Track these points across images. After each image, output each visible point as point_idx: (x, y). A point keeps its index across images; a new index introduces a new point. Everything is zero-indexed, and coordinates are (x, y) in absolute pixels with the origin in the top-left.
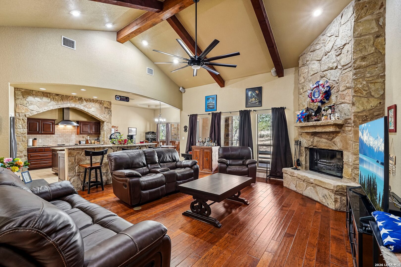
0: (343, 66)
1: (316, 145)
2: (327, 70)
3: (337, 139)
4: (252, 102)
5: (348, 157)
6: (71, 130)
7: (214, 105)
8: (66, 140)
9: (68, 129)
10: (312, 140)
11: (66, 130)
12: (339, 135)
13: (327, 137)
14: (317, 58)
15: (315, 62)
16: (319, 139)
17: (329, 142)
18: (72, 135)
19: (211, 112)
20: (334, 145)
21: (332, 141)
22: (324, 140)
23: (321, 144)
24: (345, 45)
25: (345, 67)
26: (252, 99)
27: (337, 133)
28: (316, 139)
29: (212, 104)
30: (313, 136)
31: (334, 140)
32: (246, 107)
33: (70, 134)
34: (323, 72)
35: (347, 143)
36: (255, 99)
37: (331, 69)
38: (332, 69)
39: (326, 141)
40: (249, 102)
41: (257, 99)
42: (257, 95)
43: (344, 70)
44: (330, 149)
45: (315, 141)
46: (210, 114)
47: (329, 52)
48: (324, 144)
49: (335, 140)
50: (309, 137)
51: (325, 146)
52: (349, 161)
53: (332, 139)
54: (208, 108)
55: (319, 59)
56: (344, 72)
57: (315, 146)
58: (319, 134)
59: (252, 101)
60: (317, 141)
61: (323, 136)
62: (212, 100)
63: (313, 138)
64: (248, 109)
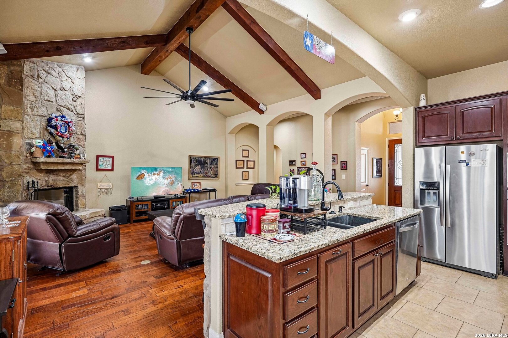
0: (78, 114)
1: (52, 184)
2: (64, 107)
3: (74, 176)
5: (82, 190)
10: (46, 179)
12: (76, 172)
13: (64, 174)
14: (53, 85)
15: (51, 88)
16: (56, 177)
17: (67, 179)
20: (71, 182)
21: (69, 178)
22: (62, 178)
23: (58, 183)
24: (80, 97)
25: (80, 116)
27: (74, 171)
28: (52, 177)
30: (48, 174)
31: (70, 177)
34: (59, 105)
35: (82, 179)
37: (67, 108)
38: (69, 109)
39: (64, 178)
43: (78, 117)
44: (68, 186)
45: (51, 179)
47: (66, 91)
48: (61, 182)
49: (72, 176)
50: (42, 176)
51: (63, 184)
52: (83, 193)
53: (69, 177)
55: (55, 88)
56: (78, 119)
57: (51, 186)
58: (56, 172)
60: (53, 180)
61: (61, 174)
63: (48, 177)
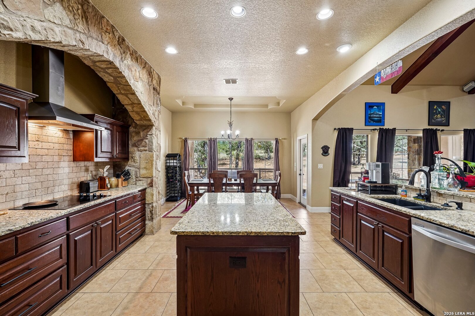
4: (437, 120)
6: (57, 146)
7: (381, 117)
8: (45, 185)
9: (50, 139)
11: (45, 145)
18: (62, 164)
19: (378, 128)
26: (437, 115)
29: (377, 116)
32: (429, 125)
33: (56, 158)
36: (441, 116)
40: (434, 119)
41: (443, 117)
42: (443, 111)
46: (376, 129)
54: (370, 120)
59: (437, 118)
62: (378, 110)
64: (434, 128)
